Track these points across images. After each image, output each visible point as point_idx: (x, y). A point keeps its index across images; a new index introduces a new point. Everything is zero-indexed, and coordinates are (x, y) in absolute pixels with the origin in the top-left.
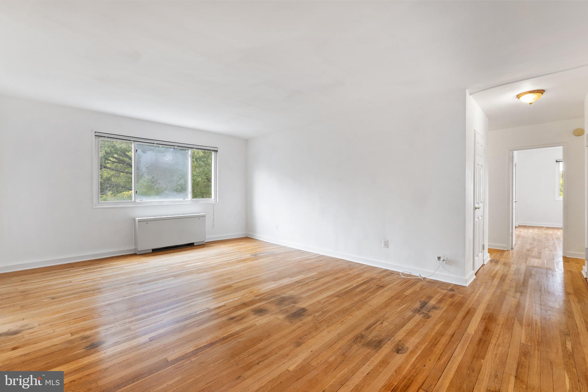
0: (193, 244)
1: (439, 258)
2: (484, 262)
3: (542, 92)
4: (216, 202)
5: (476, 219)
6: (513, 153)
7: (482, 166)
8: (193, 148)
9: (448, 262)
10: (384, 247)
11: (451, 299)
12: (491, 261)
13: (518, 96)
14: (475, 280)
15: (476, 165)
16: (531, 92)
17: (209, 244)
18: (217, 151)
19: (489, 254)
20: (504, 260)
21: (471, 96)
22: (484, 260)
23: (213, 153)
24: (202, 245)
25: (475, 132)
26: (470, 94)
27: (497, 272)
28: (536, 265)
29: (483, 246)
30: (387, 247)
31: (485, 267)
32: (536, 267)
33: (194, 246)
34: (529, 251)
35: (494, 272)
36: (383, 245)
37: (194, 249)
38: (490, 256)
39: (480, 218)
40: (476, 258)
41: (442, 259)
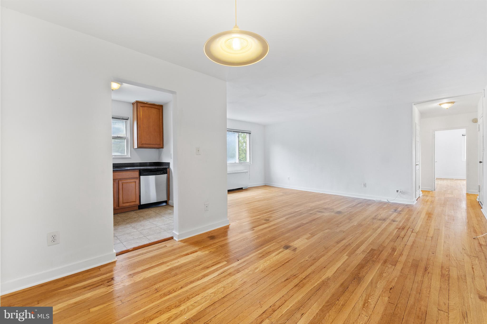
0: (242, 188)
1: (397, 191)
2: (419, 196)
3: (453, 103)
4: (250, 164)
5: (416, 171)
6: (434, 132)
7: (418, 142)
8: (240, 132)
9: (403, 193)
10: (363, 187)
11: (408, 209)
12: (423, 196)
13: (440, 105)
14: (416, 203)
15: (416, 142)
16: (447, 103)
17: (250, 188)
18: (250, 133)
19: (422, 192)
20: (431, 195)
21: (414, 106)
22: (419, 194)
23: (248, 135)
24: (247, 189)
25: (416, 124)
26: (414, 105)
27: (428, 199)
28: (450, 197)
29: (419, 186)
30: (365, 187)
31: (420, 198)
32: (450, 198)
33: (243, 189)
34: (445, 191)
35: (427, 200)
36: (363, 186)
37: (242, 191)
38: (422, 193)
39: (418, 170)
40: (417, 192)
41: (399, 192)
